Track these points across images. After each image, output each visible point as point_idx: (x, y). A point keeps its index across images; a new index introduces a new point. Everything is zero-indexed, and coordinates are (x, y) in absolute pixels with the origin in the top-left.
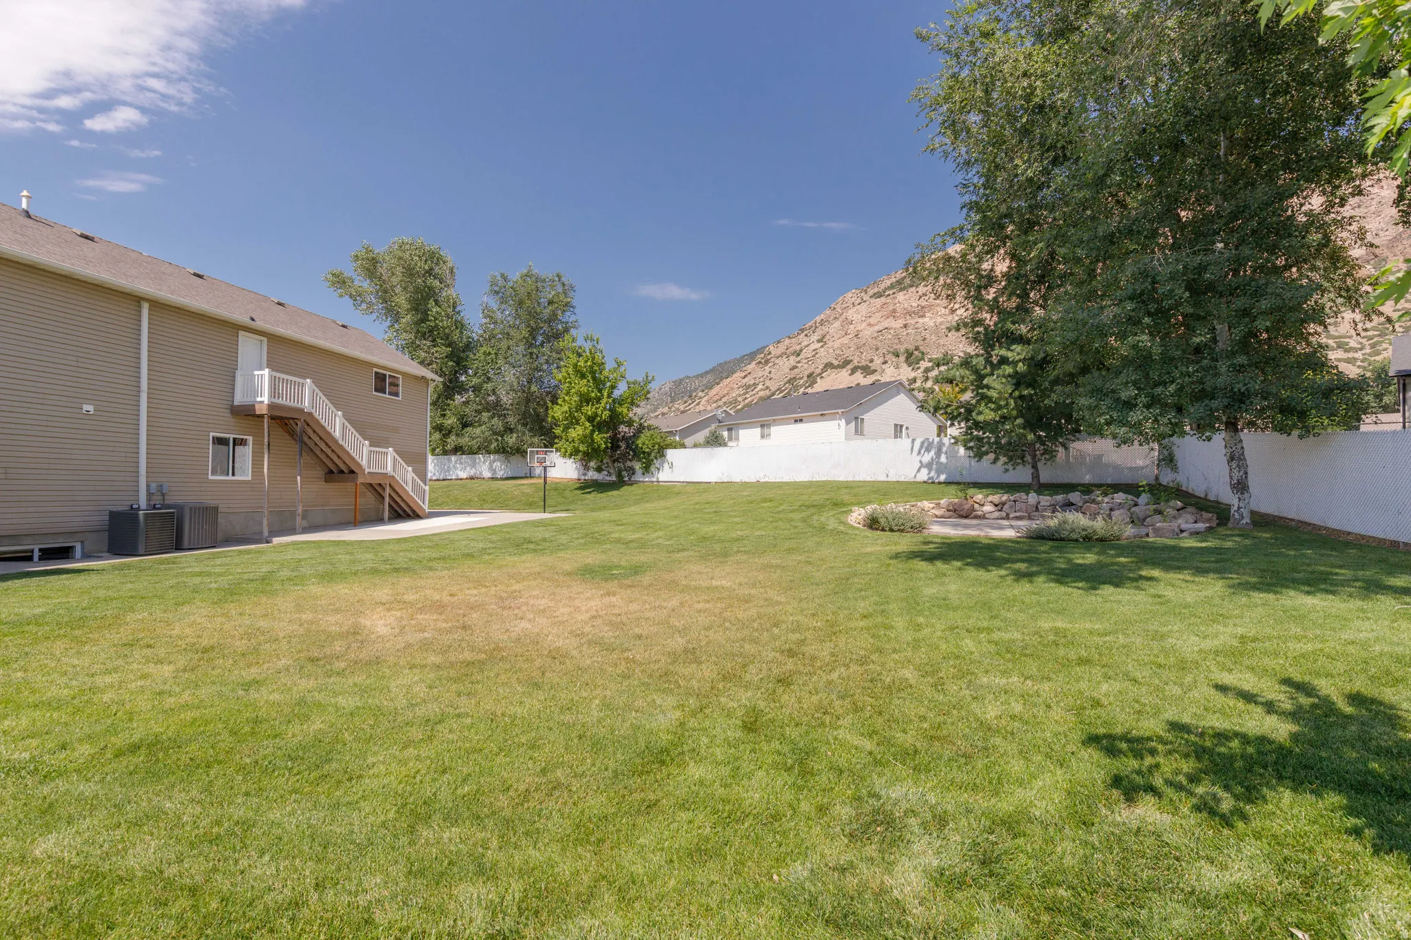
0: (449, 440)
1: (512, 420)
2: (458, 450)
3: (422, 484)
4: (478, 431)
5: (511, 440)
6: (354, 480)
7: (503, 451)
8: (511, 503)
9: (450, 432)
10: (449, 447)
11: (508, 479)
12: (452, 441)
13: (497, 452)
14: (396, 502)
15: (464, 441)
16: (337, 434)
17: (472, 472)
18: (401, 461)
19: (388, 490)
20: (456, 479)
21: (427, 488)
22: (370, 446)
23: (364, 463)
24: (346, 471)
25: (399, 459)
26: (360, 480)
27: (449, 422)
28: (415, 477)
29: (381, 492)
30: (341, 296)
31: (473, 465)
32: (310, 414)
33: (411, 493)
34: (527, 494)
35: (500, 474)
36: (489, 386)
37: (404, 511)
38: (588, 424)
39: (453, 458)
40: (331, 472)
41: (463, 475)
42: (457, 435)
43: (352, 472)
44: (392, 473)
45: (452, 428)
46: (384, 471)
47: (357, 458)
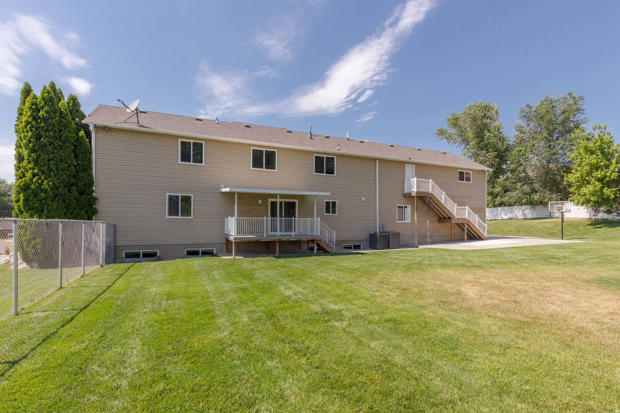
0: (497, 200)
1: (537, 186)
2: (501, 204)
3: (483, 223)
4: (514, 194)
5: (536, 197)
6: (451, 222)
7: (531, 203)
8: (537, 233)
9: (497, 195)
10: (497, 203)
11: (534, 219)
12: (498, 200)
13: (526, 204)
14: (470, 232)
15: (505, 199)
16: (443, 202)
17: (511, 216)
18: (472, 212)
19: (466, 226)
20: (501, 220)
21: (486, 225)
22: (458, 206)
23: (455, 214)
24: (447, 218)
25: (471, 211)
26: (453, 222)
27: (497, 190)
28: (480, 220)
29: (463, 227)
30: (442, 139)
31: (512, 212)
32: (432, 194)
33: (477, 227)
34: (549, 228)
35: (529, 216)
36: (521, 168)
37: (474, 236)
38: (597, 183)
39: (499, 209)
40: (441, 218)
41: (505, 218)
42: (501, 197)
43: (450, 218)
44: (468, 218)
45: (499, 193)
46: (464, 217)
47: (451, 212)
